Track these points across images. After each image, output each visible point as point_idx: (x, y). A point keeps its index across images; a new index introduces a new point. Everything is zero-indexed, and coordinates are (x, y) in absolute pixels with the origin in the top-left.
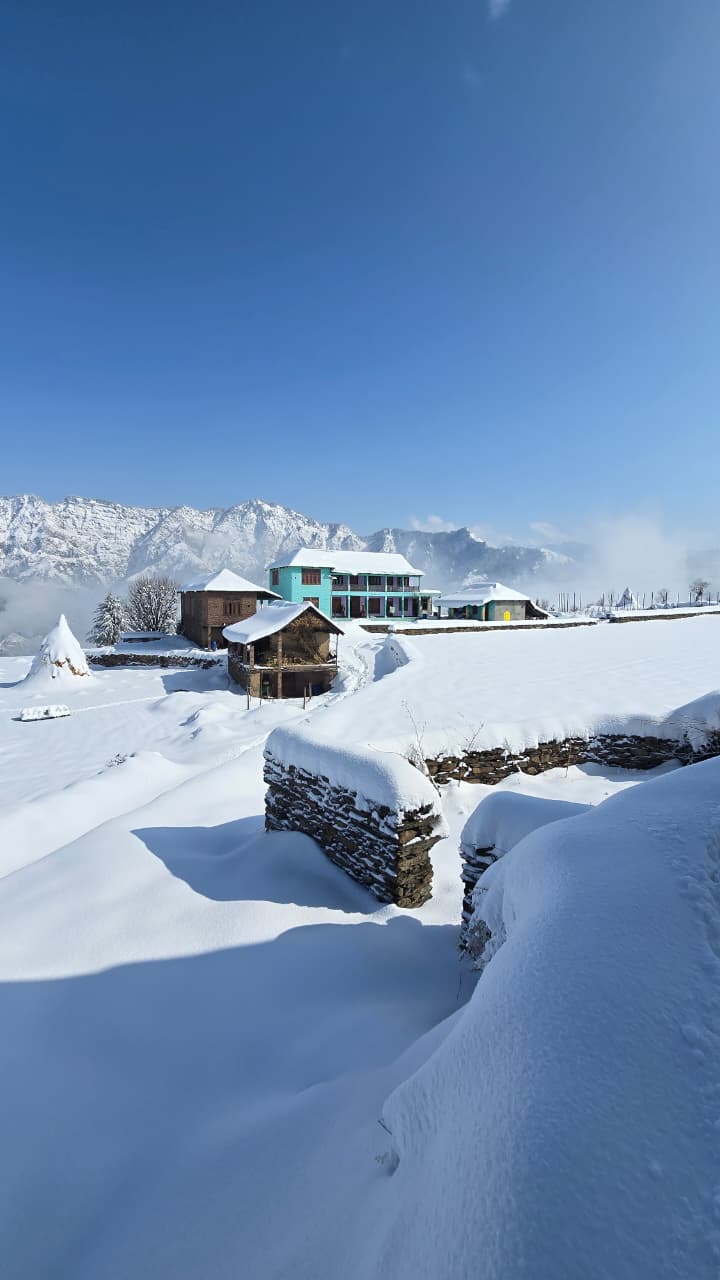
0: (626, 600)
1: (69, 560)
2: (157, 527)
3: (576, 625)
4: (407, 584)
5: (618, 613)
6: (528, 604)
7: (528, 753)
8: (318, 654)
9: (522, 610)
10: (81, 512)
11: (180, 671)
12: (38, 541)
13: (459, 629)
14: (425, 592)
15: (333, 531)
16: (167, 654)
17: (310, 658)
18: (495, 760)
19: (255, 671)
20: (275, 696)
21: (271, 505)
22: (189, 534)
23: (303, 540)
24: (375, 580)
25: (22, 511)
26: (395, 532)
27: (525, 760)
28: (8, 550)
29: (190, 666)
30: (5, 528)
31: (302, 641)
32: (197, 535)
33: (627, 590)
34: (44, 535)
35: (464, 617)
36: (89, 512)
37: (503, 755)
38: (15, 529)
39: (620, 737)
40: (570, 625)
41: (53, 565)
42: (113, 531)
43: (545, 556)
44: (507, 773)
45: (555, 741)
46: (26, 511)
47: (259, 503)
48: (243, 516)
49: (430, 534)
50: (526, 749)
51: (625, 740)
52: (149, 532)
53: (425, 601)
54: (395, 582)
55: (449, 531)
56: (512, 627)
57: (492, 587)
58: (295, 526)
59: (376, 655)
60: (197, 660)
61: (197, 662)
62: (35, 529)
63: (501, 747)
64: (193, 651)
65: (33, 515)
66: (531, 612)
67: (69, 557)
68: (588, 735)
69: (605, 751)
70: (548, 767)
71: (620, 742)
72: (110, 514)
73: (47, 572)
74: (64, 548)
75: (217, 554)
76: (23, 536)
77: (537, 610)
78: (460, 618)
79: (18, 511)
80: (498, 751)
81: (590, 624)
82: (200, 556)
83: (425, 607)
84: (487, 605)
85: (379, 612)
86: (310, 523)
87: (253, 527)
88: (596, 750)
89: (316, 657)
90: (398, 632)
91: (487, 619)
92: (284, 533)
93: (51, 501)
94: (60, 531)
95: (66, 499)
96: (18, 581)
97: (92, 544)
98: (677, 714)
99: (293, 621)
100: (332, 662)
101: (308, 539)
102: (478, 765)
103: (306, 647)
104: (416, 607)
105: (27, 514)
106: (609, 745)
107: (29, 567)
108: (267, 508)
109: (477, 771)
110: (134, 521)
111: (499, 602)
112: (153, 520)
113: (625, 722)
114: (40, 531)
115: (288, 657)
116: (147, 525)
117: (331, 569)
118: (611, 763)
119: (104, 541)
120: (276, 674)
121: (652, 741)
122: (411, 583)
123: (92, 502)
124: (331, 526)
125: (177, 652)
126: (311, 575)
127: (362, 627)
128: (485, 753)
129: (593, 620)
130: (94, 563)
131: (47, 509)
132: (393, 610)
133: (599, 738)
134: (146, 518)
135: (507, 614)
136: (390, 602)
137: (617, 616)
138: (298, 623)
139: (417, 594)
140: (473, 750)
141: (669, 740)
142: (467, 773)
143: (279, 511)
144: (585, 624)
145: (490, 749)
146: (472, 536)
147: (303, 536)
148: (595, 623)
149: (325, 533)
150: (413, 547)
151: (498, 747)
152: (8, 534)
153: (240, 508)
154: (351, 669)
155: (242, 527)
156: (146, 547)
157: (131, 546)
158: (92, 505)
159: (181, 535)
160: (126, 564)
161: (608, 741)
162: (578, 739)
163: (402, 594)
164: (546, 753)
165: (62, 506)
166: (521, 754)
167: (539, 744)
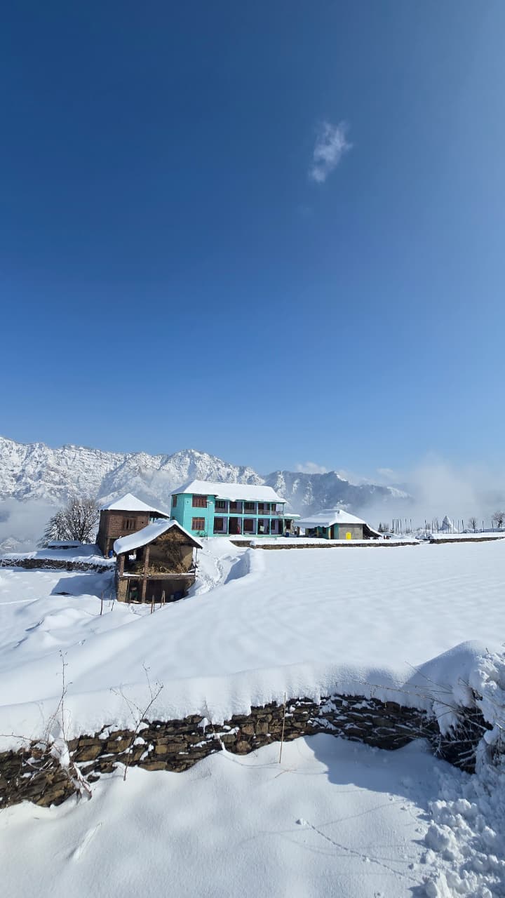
0: (445, 526)
1: (60, 487)
2: (122, 466)
3: (403, 544)
4: (274, 509)
5: (436, 536)
6: (364, 527)
7: (236, 721)
8: (182, 564)
9: (360, 531)
10: (73, 455)
11: (79, 574)
12: (40, 474)
13: (308, 546)
14: (288, 515)
15: (242, 471)
16: (73, 560)
17: (173, 567)
18: (189, 733)
19: (124, 579)
20: (140, 601)
21: (200, 453)
22: (143, 471)
23: (221, 477)
24: (250, 506)
25: (33, 453)
26: (285, 473)
27: (232, 732)
28: (18, 479)
29: (89, 570)
30: (19, 464)
31: (168, 553)
32: (148, 472)
33: (446, 518)
34: (45, 470)
35: (315, 536)
36: (77, 455)
37: (200, 725)
38: (26, 465)
39: (359, 699)
40: (398, 544)
41: (47, 490)
42: (92, 467)
43: (391, 493)
44: (206, 752)
45: (275, 703)
46: (35, 454)
47: (193, 451)
48: (181, 459)
49: (309, 475)
50: (234, 716)
51: (364, 704)
52: (116, 470)
53: (288, 522)
54: (265, 507)
55: (322, 473)
56: (350, 545)
57: (336, 513)
58: (216, 467)
59: (233, 566)
60: (94, 566)
61: (95, 567)
62: (40, 465)
63: (199, 713)
64: (94, 558)
65: (40, 456)
66: (367, 533)
67: (60, 484)
68: (318, 695)
69: (342, 718)
70: (266, 741)
71: (358, 706)
72: (91, 457)
73: (42, 494)
74: (57, 479)
75: (160, 485)
76: (30, 469)
77: (372, 532)
78: (312, 537)
79: (30, 453)
80: (195, 719)
81: (414, 544)
82: (149, 487)
83: (288, 527)
84: (332, 527)
85: (252, 530)
86: (227, 465)
87: (187, 467)
88: (330, 716)
89: (179, 566)
90: (258, 546)
91: (333, 538)
92: (208, 472)
93: (53, 446)
94: (55, 466)
95: (64, 447)
96: (20, 501)
97: (76, 476)
98: (423, 672)
99: (160, 536)
100: (191, 572)
101: (224, 476)
102: (165, 740)
103: (172, 558)
104: (281, 527)
105: (36, 455)
106: (347, 709)
107: (30, 491)
108: (197, 454)
109: (162, 749)
110: (108, 462)
111: (342, 525)
112: (120, 461)
113: (362, 678)
114: (43, 466)
115: (155, 566)
116: (116, 464)
117: (215, 496)
118: (350, 735)
119: (85, 474)
120: (142, 581)
121: (393, 706)
122: (278, 508)
123: (81, 448)
124: (240, 468)
125: (81, 559)
126: (200, 500)
127: (232, 542)
128: (175, 723)
129: (417, 541)
130: (76, 489)
131: (50, 452)
132: (262, 529)
133: (333, 698)
134: (115, 459)
135: (349, 534)
136: (261, 522)
137: (435, 538)
138: (164, 538)
139: (281, 516)
140: (156, 719)
141: (415, 709)
142: (146, 754)
143: (206, 457)
144: (409, 544)
145: (180, 717)
146: (339, 476)
147: (221, 474)
148: (418, 543)
149: (236, 473)
150: (297, 484)
151: (194, 713)
152: (21, 468)
153: (180, 454)
154: (207, 578)
155: (179, 467)
156: (113, 479)
157: (103, 478)
158: (81, 450)
159: (138, 472)
160: (98, 491)
161: (345, 703)
162: (306, 700)
163: (270, 516)
164: (263, 721)
165: (61, 451)
166: (226, 723)
167: (253, 708)
